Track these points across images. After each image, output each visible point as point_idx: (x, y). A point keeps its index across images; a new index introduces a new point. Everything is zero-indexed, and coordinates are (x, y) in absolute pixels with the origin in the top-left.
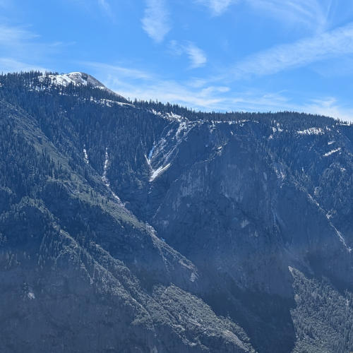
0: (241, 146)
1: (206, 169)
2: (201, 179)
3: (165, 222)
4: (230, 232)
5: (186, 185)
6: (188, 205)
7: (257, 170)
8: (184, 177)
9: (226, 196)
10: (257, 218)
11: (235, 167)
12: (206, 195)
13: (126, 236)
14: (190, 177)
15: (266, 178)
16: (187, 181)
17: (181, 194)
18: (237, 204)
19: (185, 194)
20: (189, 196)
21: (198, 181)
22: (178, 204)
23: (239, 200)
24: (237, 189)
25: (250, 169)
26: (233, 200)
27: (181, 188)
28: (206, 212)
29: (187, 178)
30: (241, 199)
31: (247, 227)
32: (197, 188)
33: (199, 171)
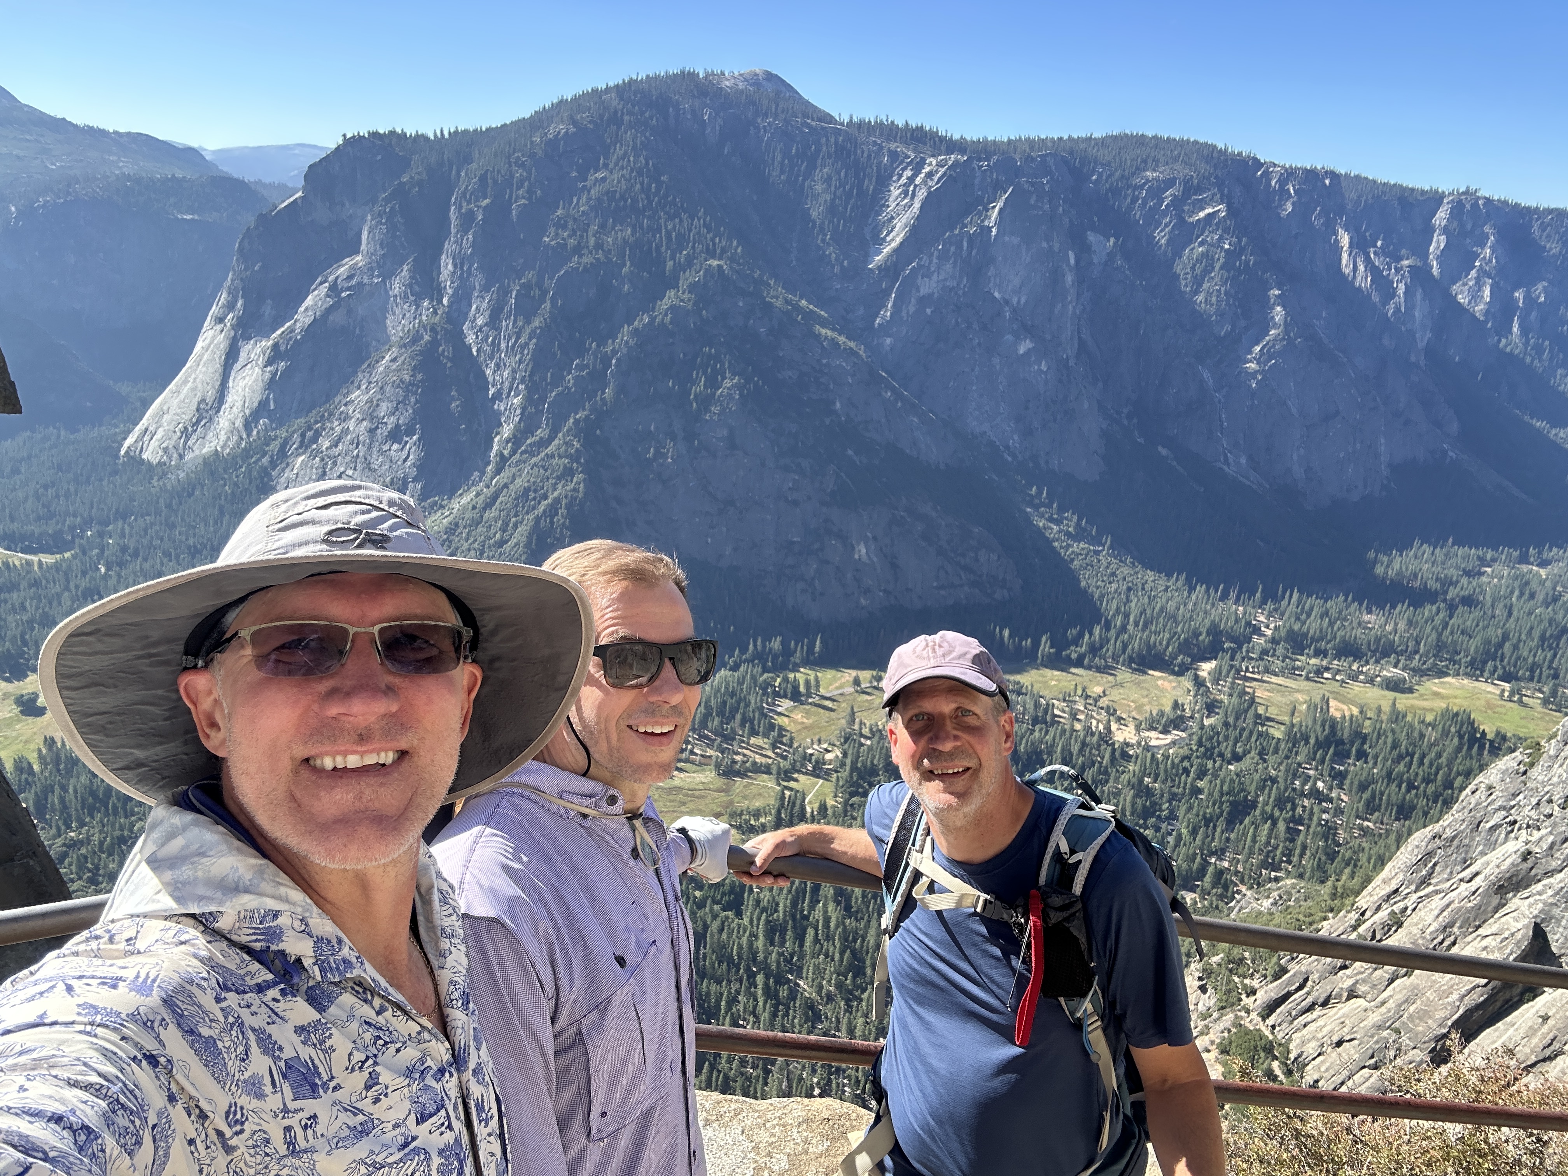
0: (1032, 202)
1: (965, 244)
2: (955, 263)
3: (888, 341)
4: (996, 360)
5: (928, 275)
6: (928, 311)
7: (1056, 246)
8: (925, 260)
9: (996, 294)
10: (1048, 337)
11: (1016, 240)
12: (961, 292)
13: (824, 361)
14: (935, 261)
15: (1072, 261)
16: (929, 268)
17: (918, 290)
18: (1014, 311)
19: (924, 291)
20: (931, 295)
21: (948, 267)
22: (912, 309)
23: (1019, 301)
24: (1017, 281)
25: (1045, 245)
26: (1007, 302)
27: (919, 281)
28: (957, 323)
29: (930, 262)
30: (1023, 300)
31: (1028, 352)
32: (945, 280)
33: (953, 249)
